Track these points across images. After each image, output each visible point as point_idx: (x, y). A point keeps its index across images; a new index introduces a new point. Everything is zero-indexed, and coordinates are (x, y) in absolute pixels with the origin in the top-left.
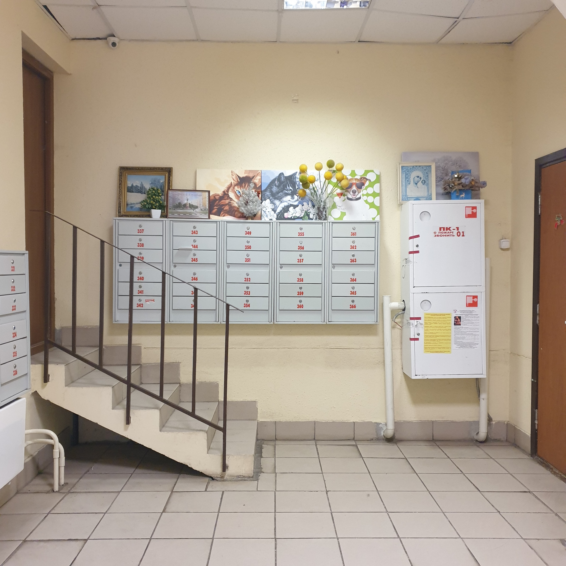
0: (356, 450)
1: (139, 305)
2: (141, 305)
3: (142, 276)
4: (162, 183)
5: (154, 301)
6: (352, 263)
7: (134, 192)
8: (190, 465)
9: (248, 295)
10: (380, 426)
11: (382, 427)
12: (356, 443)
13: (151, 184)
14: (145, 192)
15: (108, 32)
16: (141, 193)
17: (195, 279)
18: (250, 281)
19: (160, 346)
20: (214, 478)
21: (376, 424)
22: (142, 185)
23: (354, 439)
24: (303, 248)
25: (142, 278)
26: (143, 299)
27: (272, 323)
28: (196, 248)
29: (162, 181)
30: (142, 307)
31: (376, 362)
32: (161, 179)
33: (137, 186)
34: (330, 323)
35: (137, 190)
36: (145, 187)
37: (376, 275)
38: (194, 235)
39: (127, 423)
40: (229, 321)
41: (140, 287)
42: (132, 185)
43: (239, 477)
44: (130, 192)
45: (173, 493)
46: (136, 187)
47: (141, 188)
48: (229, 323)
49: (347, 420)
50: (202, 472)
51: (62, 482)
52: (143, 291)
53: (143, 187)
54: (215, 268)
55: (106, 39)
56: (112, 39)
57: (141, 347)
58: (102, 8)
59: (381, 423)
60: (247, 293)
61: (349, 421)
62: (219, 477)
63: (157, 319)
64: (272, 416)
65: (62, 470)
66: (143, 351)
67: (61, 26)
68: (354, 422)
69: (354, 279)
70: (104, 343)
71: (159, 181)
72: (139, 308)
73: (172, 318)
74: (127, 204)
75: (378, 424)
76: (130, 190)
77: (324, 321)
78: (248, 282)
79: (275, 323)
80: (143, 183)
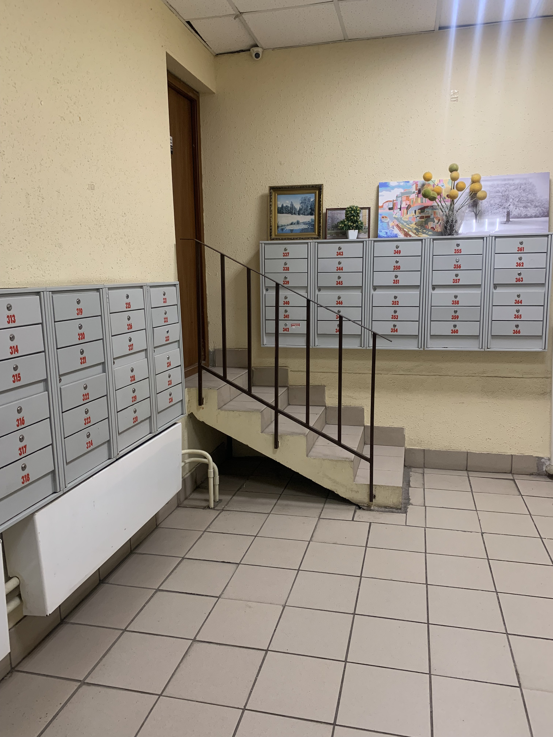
0: (514, 485)
1: (285, 330)
2: (287, 330)
3: (287, 300)
4: (312, 201)
5: (299, 325)
6: (518, 283)
7: (284, 213)
8: (336, 491)
9: (396, 320)
10: (543, 460)
11: (544, 462)
12: (513, 477)
13: (301, 203)
14: (295, 212)
15: (251, 43)
16: (291, 213)
17: (339, 303)
18: (398, 304)
19: (305, 369)
20: (361, 506)
21: (537, 459)
22: (292, 205)
23: (511, 473)
24: (460, 267)
25: (288, 303)
26: (289, 323)
27: (422, 349)
28: (341, 270)
29: (312, 200)
30: (288, 331)
31: (541, 392)
32: (312, 197)
33: (287, 206)
34: (488, 350)
35: (287, 211)
36: (295, 207)
37: (546, 296)
38: (339, 256)
39: (275, 447)
40: (376, 347)
41: (286, 311)
42: (282, 205)
43: (387, 508)
44: (280, 213)
45: (321, 520)
46: (286, 208)
47: (291, 208)
48: (376, 349)
49: (504, 453)
50: (349, 499)
51: (217, 499)
52: (289, 315)
53: (293, 208)
54: (360, 290)
55: (249, 50)
56: (256, 50)
57: (288, 369)
58: (244, 16)
59: (543, 458)
60: (395, 317)
61: (506, 454)
62: (366, 506)
63: (302, 343)
64: (421, 443)
65: (217, 487)
66: (290, 374)
67: (205, 42)
68: (512, 455)
69: (520, 301)
70: (252, 365)
71: (309, 200)
72: (285, 332)
73: (317, 343)
74: (278, 227)
75: (539, 458)
76: (280, 211)
77: (482, 347)
78: (396, 305)
79: (425, 349)
80: (293, 203)
